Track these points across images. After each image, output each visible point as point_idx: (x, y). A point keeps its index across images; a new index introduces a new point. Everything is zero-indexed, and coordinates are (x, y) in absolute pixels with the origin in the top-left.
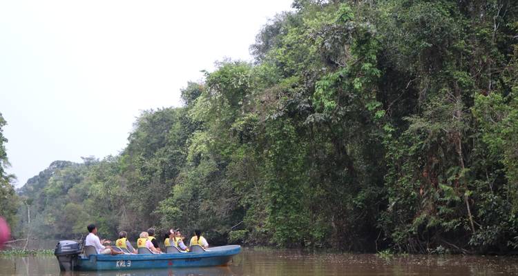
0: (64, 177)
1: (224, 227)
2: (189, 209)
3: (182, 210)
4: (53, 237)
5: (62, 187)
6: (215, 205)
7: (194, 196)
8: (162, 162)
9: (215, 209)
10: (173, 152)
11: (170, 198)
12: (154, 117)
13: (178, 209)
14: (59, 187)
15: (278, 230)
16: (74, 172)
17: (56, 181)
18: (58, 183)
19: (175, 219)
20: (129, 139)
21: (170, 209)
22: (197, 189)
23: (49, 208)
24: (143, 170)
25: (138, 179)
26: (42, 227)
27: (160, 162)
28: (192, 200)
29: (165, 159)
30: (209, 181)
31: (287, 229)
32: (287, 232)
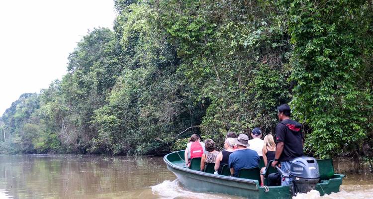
0: (28, 104)
1: (169, 135)
2: (127, 117)
3: (120, 119)
4: (20, 152)
5: (27, 112)
6: (157, 111)
7: (132, 102)
8: (98, 73)
9: (157, 114)
10: (109, 62)
11: (106, 106)
12: (91, 36)
13: (115, 118)
14: (24, 113)
15: (320, 127)
16: (35, 100)
17: (21, 107)
18: (23, 109)
19: (112, 129)
20: (68, 58)
21: (106, 118)
22: (136, 93)
23: (17, 129)
24: (81, 84)
25: (76, 92)
26: (12, 145)
27: (95, 73)
28: (130, 106)
29: (101, 70)
30: (149, 84)
31: (338, 123)
32: (337, 130)
